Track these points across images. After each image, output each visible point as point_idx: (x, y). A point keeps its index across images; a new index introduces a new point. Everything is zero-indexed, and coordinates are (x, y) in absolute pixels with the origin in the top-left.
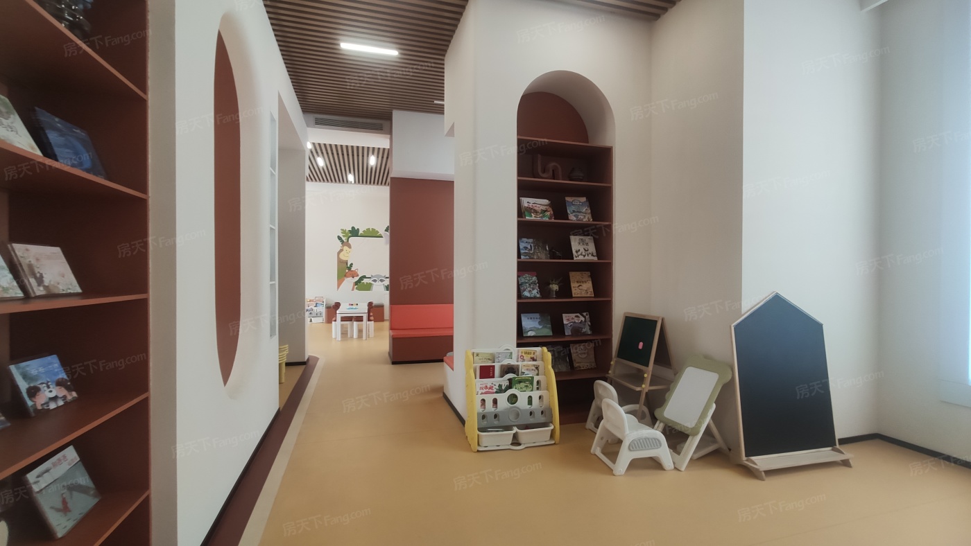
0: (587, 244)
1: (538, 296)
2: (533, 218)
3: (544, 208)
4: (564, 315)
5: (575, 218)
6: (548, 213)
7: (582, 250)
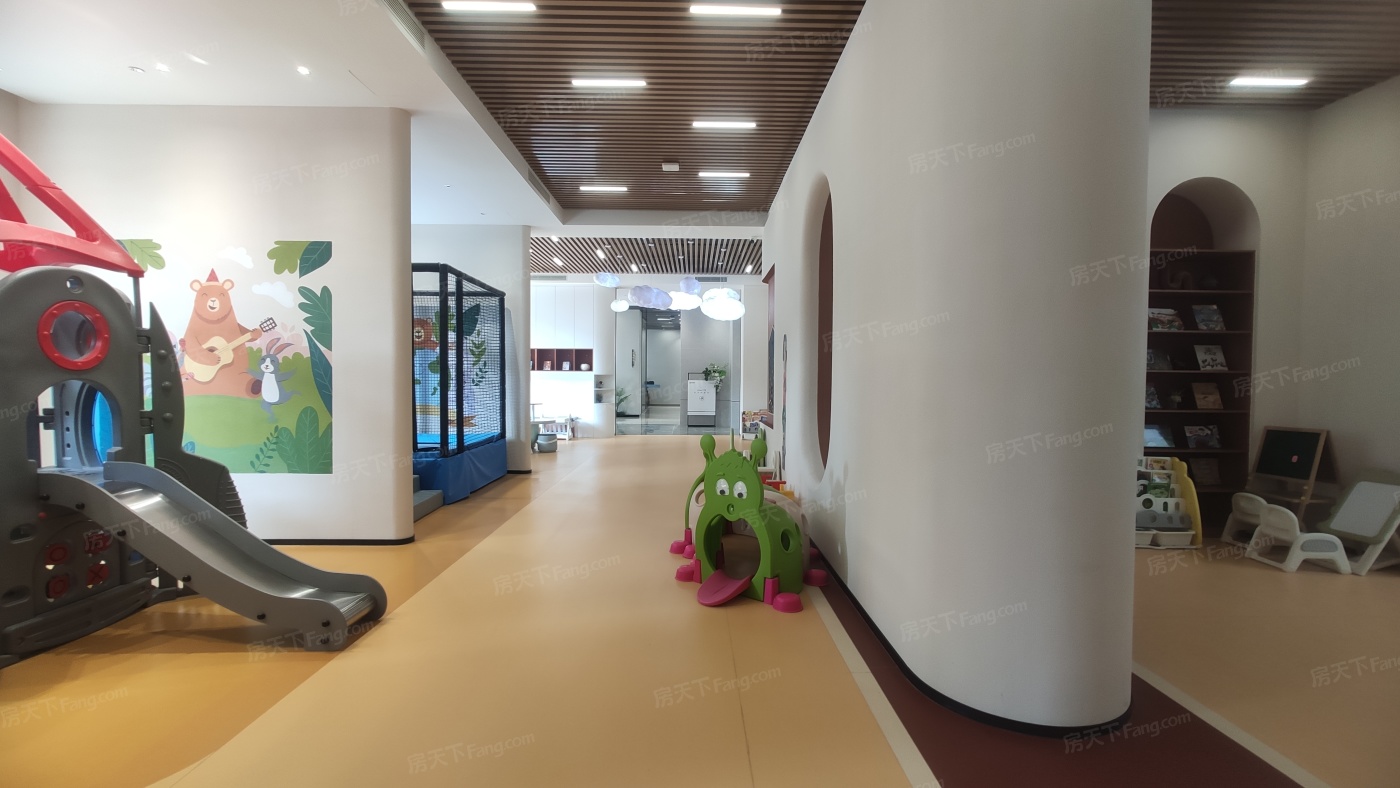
0: (1215, 354)
1: (1159, 407)
2: (1159, 329)
3: (1170, 318)
4: (1186, 428)
5: (1205, 328)
6: (1177, 324)
7: (1209, 360)
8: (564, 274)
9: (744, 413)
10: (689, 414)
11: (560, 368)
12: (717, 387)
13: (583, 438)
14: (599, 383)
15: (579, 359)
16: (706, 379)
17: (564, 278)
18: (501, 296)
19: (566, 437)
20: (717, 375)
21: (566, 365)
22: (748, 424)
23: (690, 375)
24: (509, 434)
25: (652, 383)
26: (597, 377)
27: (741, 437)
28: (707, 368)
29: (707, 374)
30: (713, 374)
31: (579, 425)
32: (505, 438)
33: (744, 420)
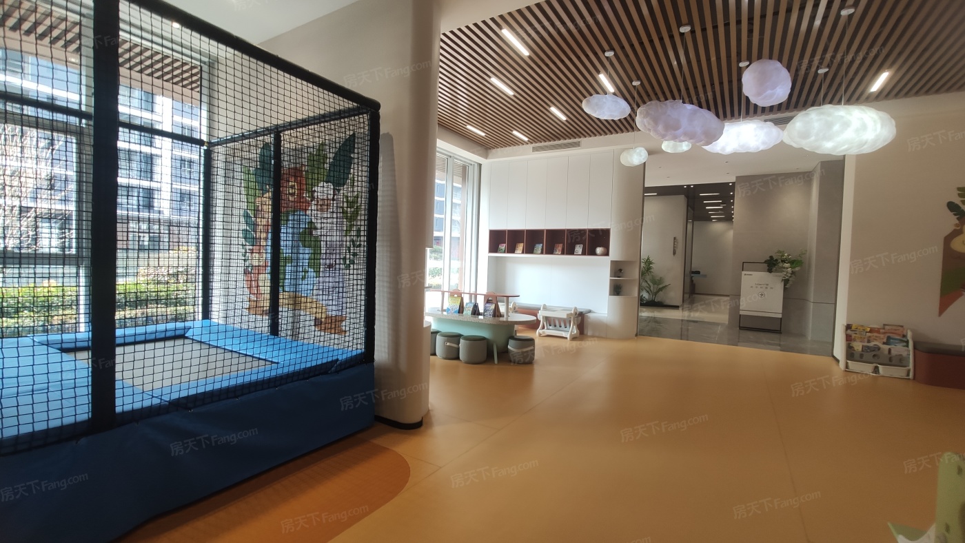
8: (578, 140)
9: (848, 327)
10: (741, 313)
11: (572, 252)
12: (786, 282)
13: (593, 336)
14: (618, 269)
15: (594, 241)
16: (770, 271)
17: (578, 145)
18: (372, 109)
19: (569, 335)
20: (787, 265)
21: (579, 249)
22: (858, 346)
23: (745, 265)
25: (698, 273)
26: (614, 263)
27: (842, 365)
28: (771, 257)
29: (771, 265)
30: (781, 265)
31: (589, 320)
32: (372, 359)
33: (849, 338)
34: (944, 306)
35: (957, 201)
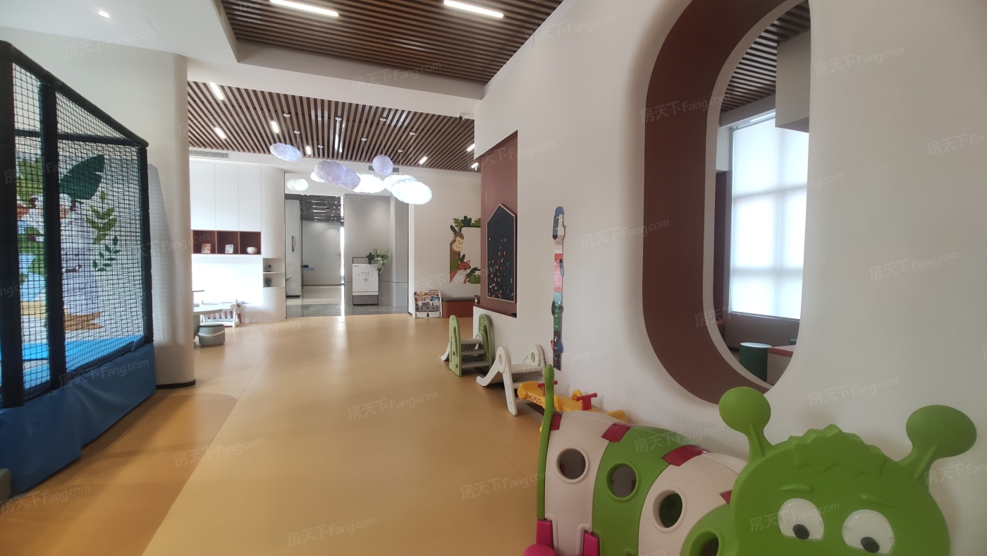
8: (225, 151)
9: (415, 294)
10: (354, 294)
11: (222, 251)
12: (379, 270)
13: (251, 323)
14: (268, 266)
15: (245, 242)
16: (370, 263)
17: (226, 156)
18: (141, 146)
19: (233, 324)
20: (379, 259)
21: (229, 248)
22: (420, 303)
23: (355, 259)
24: (159, 336)
25: (307, 266)
26: (265, 260)
27: (414, 315)
28: (370, 253)
29: (371, 259)
30: (376, 258)
31: (246, 310)
32: (152, 341)
33: (416, 300)
34: (452, 278)
35: (454, 225)
